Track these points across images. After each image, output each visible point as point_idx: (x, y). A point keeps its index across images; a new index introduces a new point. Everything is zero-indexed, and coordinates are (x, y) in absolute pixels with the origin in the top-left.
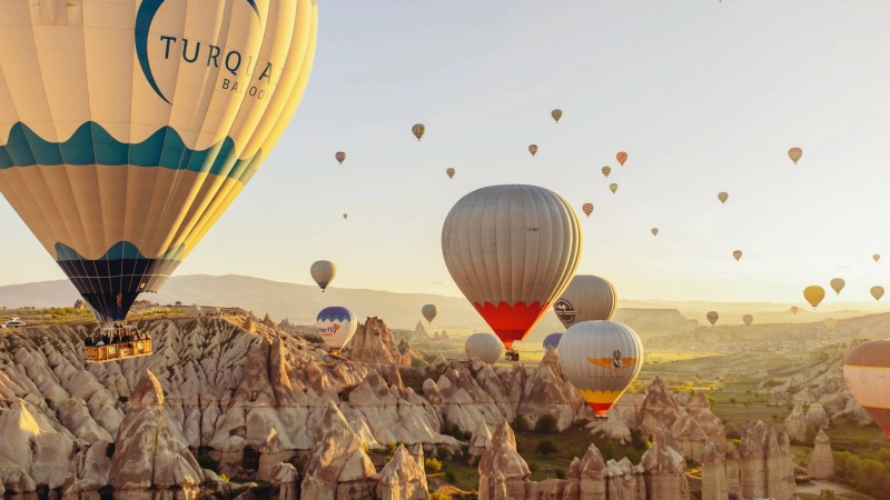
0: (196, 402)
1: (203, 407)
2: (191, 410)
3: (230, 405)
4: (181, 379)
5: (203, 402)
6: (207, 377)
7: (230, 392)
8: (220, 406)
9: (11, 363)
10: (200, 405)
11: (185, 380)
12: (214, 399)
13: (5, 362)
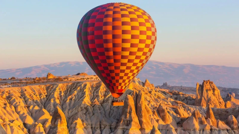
0: (99, 126)
1: (102, 129)
2: (96, 130)
3: (116, 128)
4: (91, 114)
5: (103, 126)
6: (105, 112)
7: (116, 121)
8: (111, 128)
9: (8, 105)
10: (100, 128)
11: (94, 114)
12: (108, 124)
13: (5, 104)
